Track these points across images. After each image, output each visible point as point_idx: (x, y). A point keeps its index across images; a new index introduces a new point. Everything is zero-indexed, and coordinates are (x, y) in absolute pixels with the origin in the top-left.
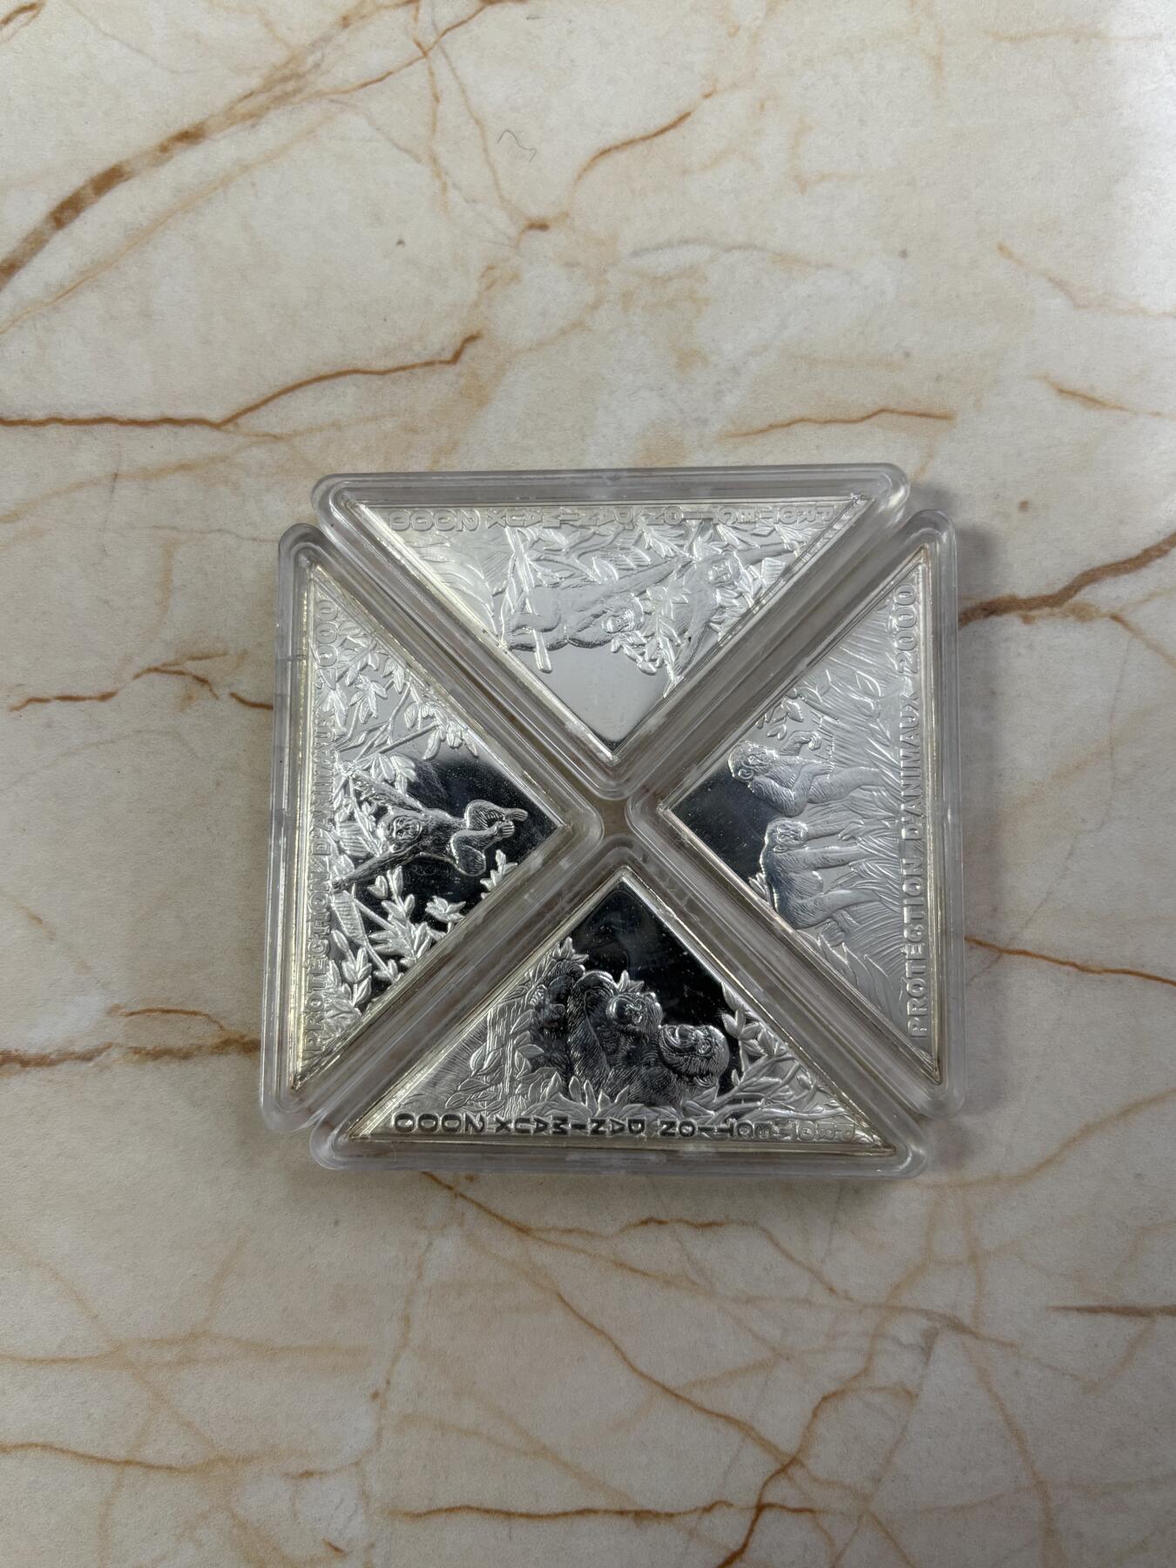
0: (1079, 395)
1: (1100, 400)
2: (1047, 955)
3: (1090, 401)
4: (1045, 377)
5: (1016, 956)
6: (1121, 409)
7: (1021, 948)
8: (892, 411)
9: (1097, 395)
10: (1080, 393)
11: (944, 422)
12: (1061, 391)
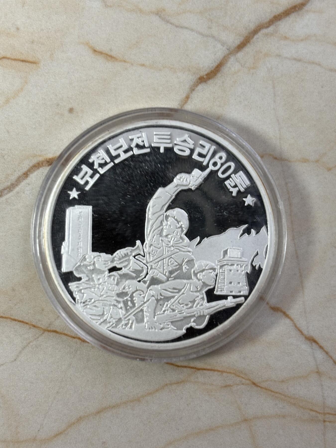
0: (104, 54)
1: (115, 56)
2: (66, 333)
3: (109, 57)
4: (87, 44)
5: (51, 333)
6: (125, 61)
7: (54, 329)
8: (8, 58)
9: (113, 54)
10: (104, 52)
11: (34, 65)
12: (95, 51)
